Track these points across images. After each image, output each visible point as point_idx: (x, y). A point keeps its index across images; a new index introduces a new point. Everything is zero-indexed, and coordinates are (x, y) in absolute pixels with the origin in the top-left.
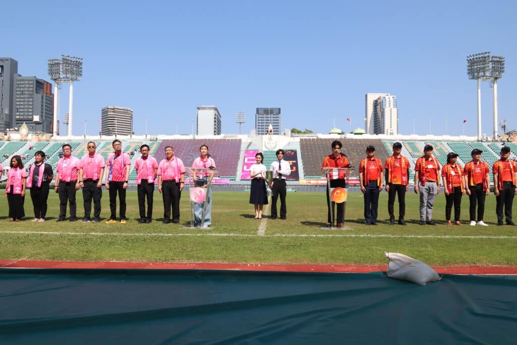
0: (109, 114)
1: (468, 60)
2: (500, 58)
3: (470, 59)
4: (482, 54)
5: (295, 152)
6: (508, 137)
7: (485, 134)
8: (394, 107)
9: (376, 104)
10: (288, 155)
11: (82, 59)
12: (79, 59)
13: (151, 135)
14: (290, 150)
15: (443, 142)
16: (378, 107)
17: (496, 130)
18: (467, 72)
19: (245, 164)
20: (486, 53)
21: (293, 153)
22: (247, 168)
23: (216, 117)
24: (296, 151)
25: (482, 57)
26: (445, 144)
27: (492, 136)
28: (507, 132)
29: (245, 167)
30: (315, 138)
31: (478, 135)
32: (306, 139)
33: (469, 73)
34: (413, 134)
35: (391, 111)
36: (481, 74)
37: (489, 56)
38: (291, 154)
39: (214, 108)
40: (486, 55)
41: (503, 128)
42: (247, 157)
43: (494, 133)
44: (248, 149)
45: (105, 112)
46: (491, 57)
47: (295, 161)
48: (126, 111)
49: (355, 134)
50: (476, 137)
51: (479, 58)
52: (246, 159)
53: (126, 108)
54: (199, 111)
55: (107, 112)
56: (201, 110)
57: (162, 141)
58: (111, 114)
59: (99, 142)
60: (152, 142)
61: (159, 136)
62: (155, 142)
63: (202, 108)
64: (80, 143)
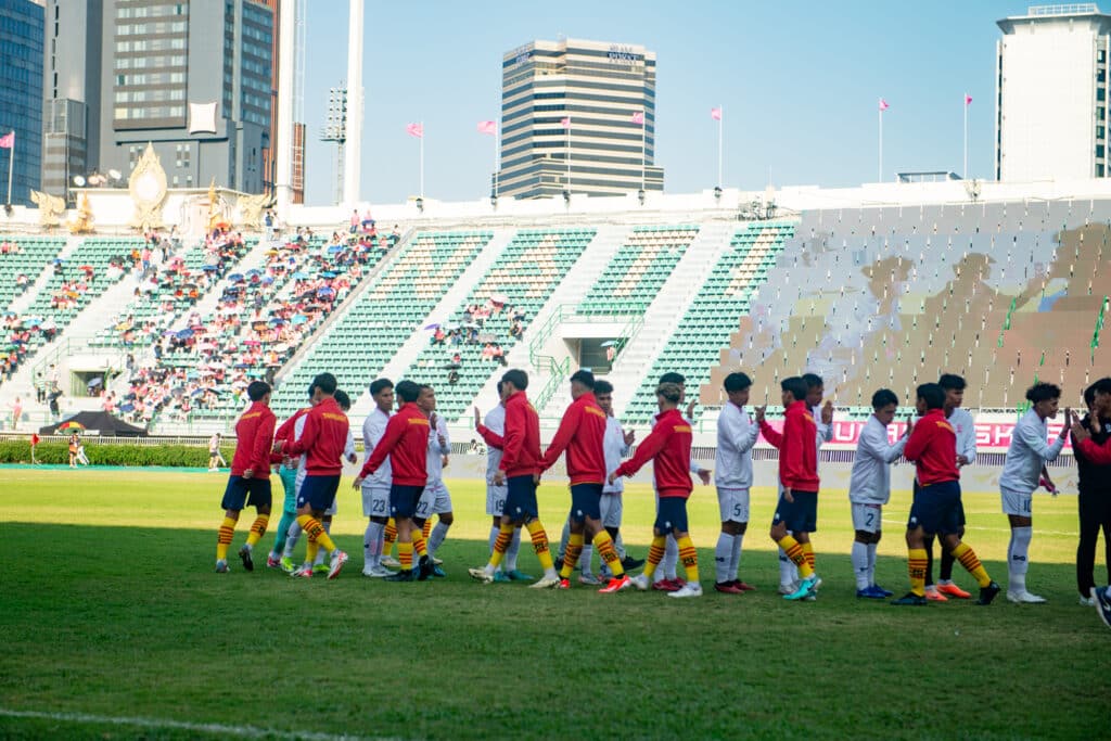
0: (538, 78)
39: (1094, 19)
45: (518, 66)
48: (619, 62)
53: (620, 47)
54: (1007, 39)
55: (529, 69)
56: (1019, 30)
57: (798, 220)
58: (546, 78)
59: (487, 230)
60: (746, 224)
61: (786, 190)
62: (765, 223)
63: (1027, 21)
64: (396, 239)
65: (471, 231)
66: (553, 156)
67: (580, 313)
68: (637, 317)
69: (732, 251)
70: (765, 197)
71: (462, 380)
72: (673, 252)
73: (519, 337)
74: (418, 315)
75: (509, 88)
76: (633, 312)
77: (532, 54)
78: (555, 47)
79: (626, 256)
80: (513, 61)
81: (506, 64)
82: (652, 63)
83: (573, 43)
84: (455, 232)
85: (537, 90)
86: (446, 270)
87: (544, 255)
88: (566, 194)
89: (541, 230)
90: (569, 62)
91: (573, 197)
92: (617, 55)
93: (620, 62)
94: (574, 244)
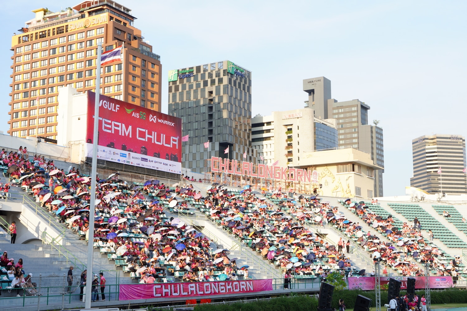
0: (427, 147)
45: (419, 144)
53: (454, 136)
55: (423, 144)
58: (430, 147)
66: (434, 172)
75: (416, 151)
77: (424, 139)
78: (432, 137)
80: (416, 142)
81: (413, 143)
82: (464, 140)
83: (438, 135)
85: (427, 151)
90: (438, 141)
92: (453, 138)
93: (454, 140)
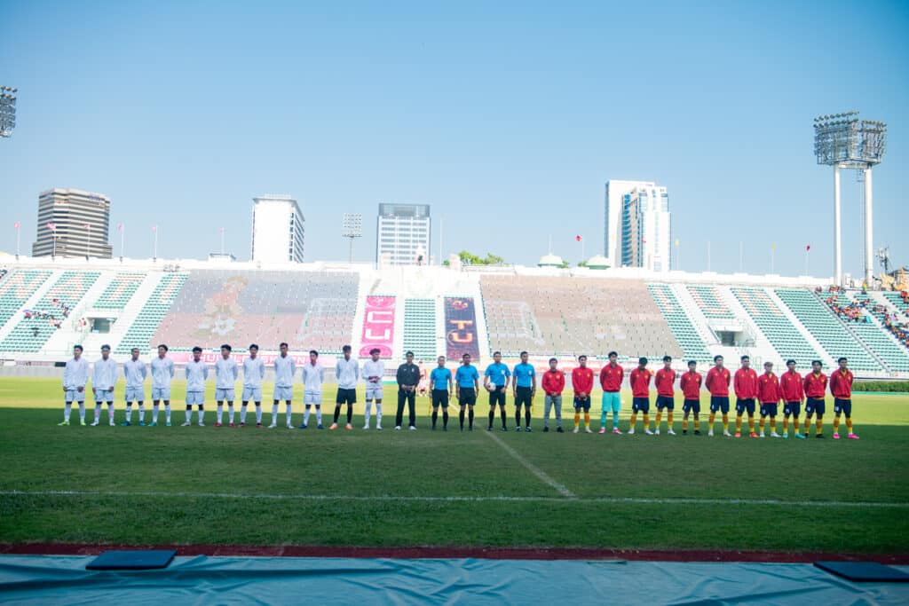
0: (56, 204)
1: (815, 126)
2: (878, 125)
3: (820, 125)
4: (843, 115)
5: (471, 303)
6: (892, 280)
7: (849, 275)
8: (663, 211)
9: (627, 202)
10: (456, 308)
11: (15, 91)
12: (9, 90)
13: (166, 258)
14: (460, 299)
15: (766, 289)
16: (632, 209)
17: (870, 266)
18: (814, 149)
19: (367, 325)
20: (851, 114)
21: (466, 304)
22: (372, 334)
23: (294, 219)
24: (472, 300)
25: (843, 122)
26: (770, 292)
27: (863, 279)
28: (890, 271)
29: (368, 332)
30: (511, 274)
31: (835, 274)
32: (493, 276)
33: (817, 153)
34: (706, 270)
35: (657, 218)
36: (841, 154)
37: (856, 121)
38: (460, 307)
39: (290, 201)
40: (851, 118)
41: (883, 264)
42: (373, 310)
43: (866, 272)
44: (374, 294)
45: (46, 199)
46: (860, 121)
47: (470, 322)
48: (93, 201)
49: (592, 267)
50: (832, 279)
51: (838, 123)
52: (370, 315)
53: (94, 194)
54: (256, 206)
55: (52, 200)
56: (261, 202)
57: (189, 273)
58: (59, 205)
59: (50, 270)
60: (168, 273)
61: (183, 260)
62: (175, 273)
63: (264, 200)
64: (6, 272)
65: (42, 270)
67: (94, 307)
68: (121, 310)
69: (161, 284)
70: (175, 263)
71: (40, 334)
72: (136, 283)
73: (67, 316)
74: (17, 306)
75: (41, 208)
76: (119, 307)
77: (54, 194)
78: (64, 192)
79: (115, 284)
80: (43, 196)
81: (40, 197)
82: (108, 202)
83: (72, 191)
84: (34, 270)
85: (55, 209)
86: (31, 286)
87: (77, 282)
88: (87, 257)
89: (75, 271)
90: (71, 199)
91: (90, 258)
92: (92, 197)
94: (91, 278)
